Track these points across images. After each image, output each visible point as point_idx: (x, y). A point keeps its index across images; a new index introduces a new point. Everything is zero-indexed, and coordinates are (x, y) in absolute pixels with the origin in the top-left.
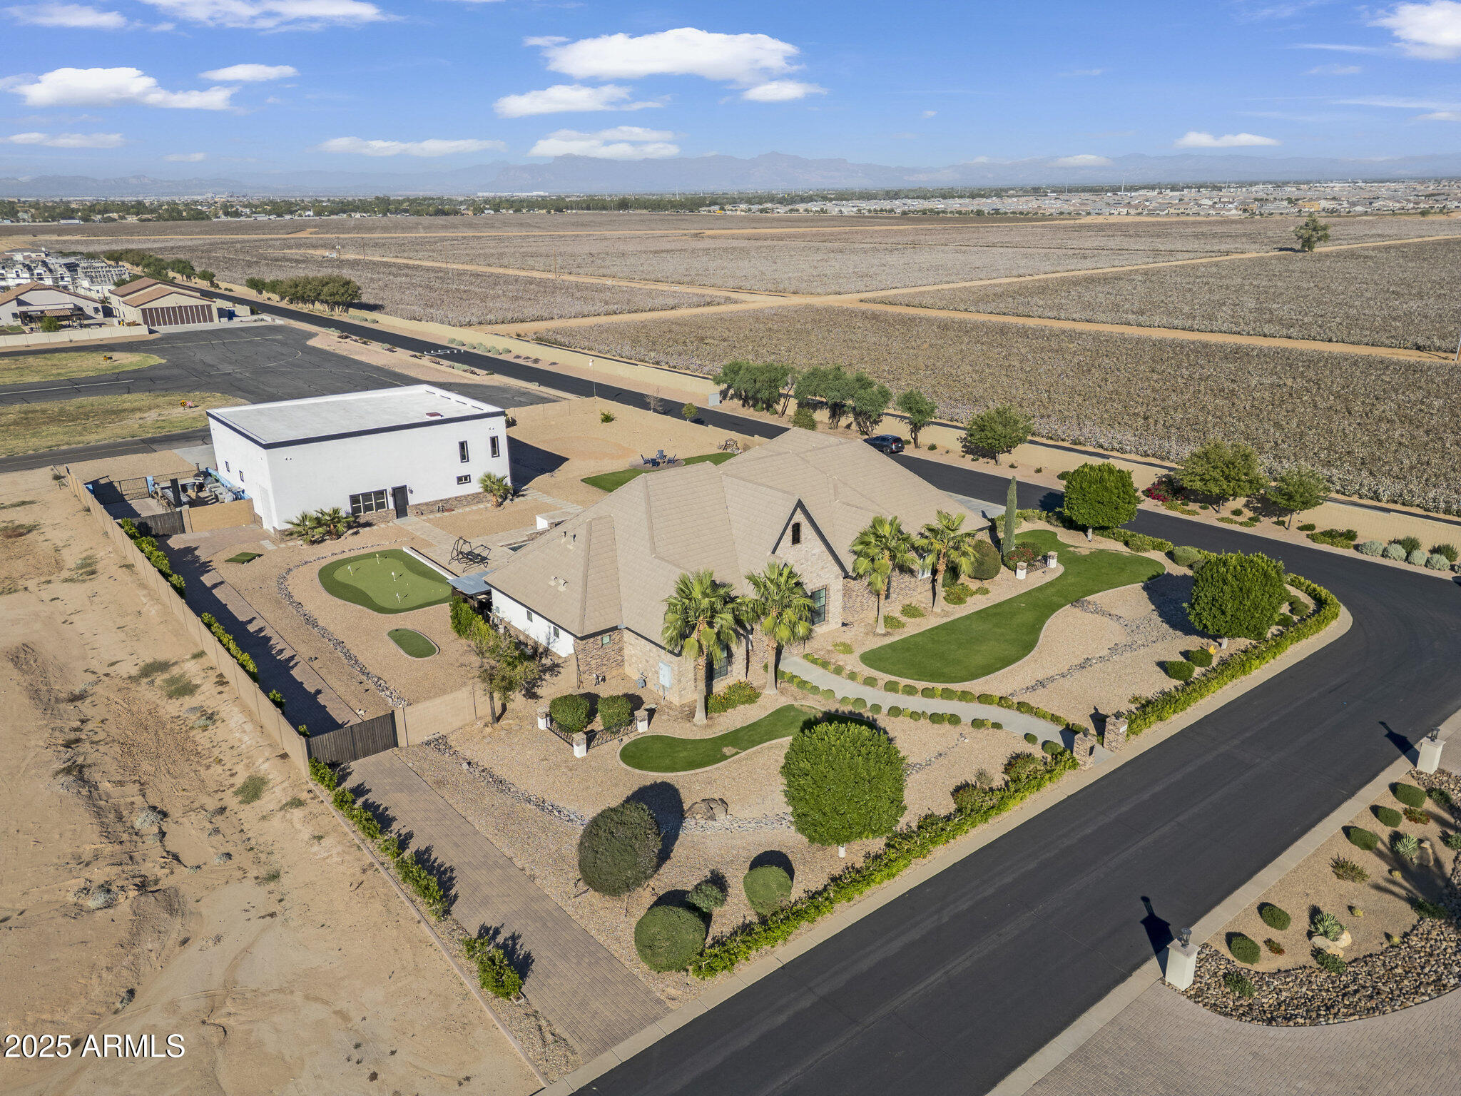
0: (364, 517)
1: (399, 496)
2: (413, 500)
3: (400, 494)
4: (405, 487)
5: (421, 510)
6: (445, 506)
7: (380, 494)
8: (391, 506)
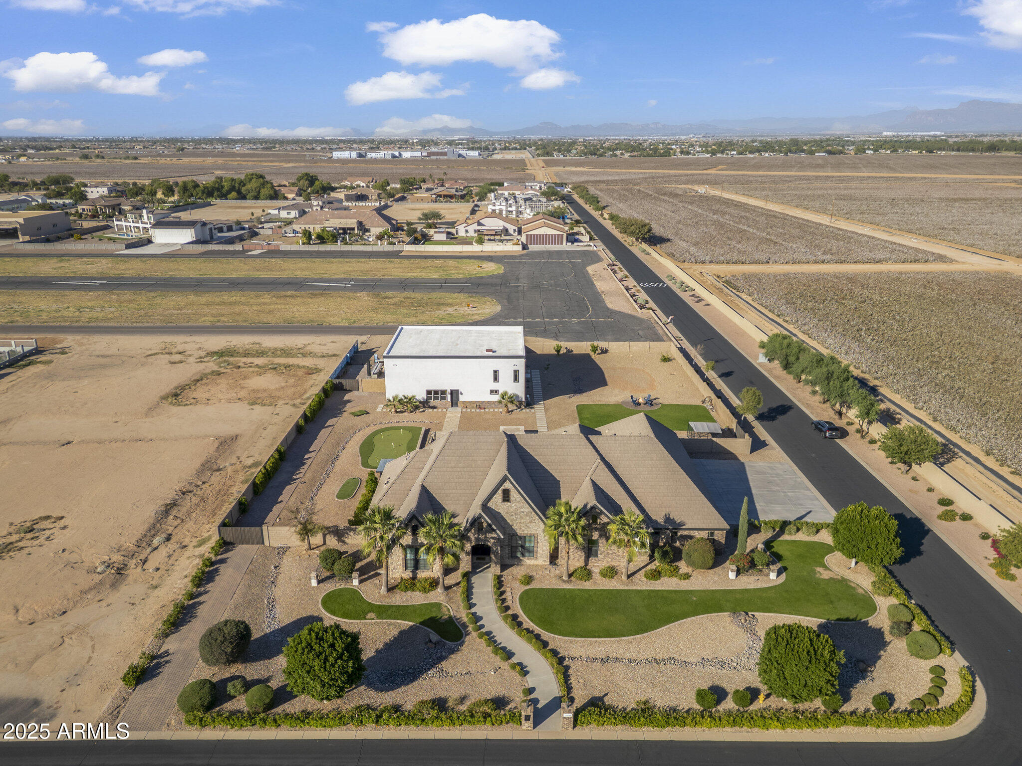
0: (432, 403)
1: (454, 395)
2: (462, 398)
3: (455, 394)
4: (458, 391)
5: (466, 404)
6: (480, 405)
7: (443, 392)
8: (449, 399)
